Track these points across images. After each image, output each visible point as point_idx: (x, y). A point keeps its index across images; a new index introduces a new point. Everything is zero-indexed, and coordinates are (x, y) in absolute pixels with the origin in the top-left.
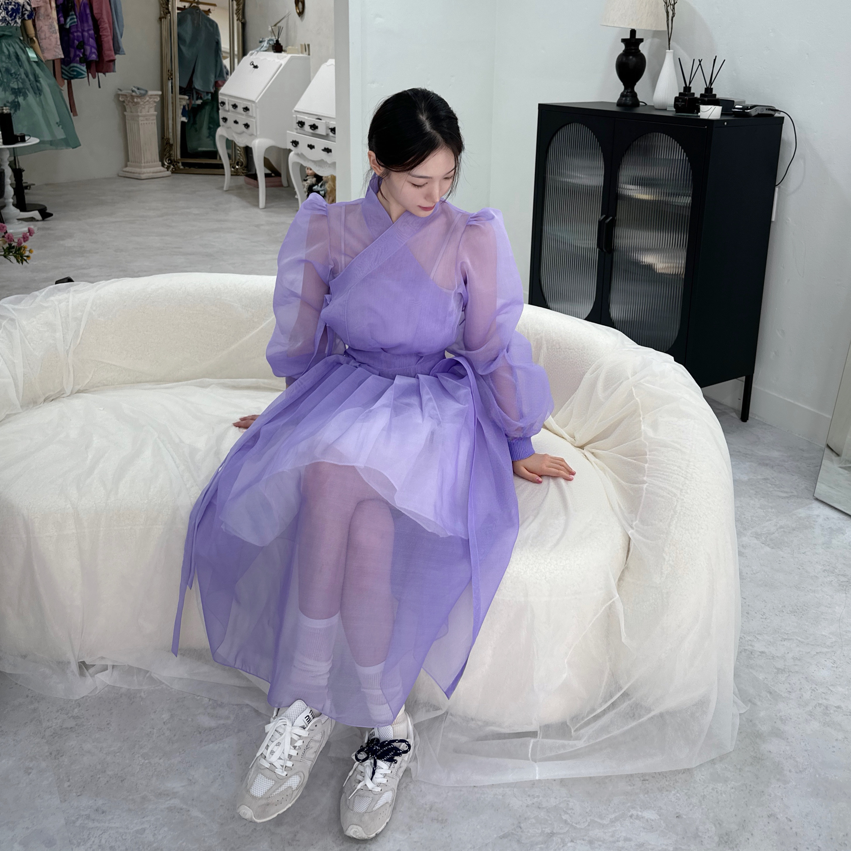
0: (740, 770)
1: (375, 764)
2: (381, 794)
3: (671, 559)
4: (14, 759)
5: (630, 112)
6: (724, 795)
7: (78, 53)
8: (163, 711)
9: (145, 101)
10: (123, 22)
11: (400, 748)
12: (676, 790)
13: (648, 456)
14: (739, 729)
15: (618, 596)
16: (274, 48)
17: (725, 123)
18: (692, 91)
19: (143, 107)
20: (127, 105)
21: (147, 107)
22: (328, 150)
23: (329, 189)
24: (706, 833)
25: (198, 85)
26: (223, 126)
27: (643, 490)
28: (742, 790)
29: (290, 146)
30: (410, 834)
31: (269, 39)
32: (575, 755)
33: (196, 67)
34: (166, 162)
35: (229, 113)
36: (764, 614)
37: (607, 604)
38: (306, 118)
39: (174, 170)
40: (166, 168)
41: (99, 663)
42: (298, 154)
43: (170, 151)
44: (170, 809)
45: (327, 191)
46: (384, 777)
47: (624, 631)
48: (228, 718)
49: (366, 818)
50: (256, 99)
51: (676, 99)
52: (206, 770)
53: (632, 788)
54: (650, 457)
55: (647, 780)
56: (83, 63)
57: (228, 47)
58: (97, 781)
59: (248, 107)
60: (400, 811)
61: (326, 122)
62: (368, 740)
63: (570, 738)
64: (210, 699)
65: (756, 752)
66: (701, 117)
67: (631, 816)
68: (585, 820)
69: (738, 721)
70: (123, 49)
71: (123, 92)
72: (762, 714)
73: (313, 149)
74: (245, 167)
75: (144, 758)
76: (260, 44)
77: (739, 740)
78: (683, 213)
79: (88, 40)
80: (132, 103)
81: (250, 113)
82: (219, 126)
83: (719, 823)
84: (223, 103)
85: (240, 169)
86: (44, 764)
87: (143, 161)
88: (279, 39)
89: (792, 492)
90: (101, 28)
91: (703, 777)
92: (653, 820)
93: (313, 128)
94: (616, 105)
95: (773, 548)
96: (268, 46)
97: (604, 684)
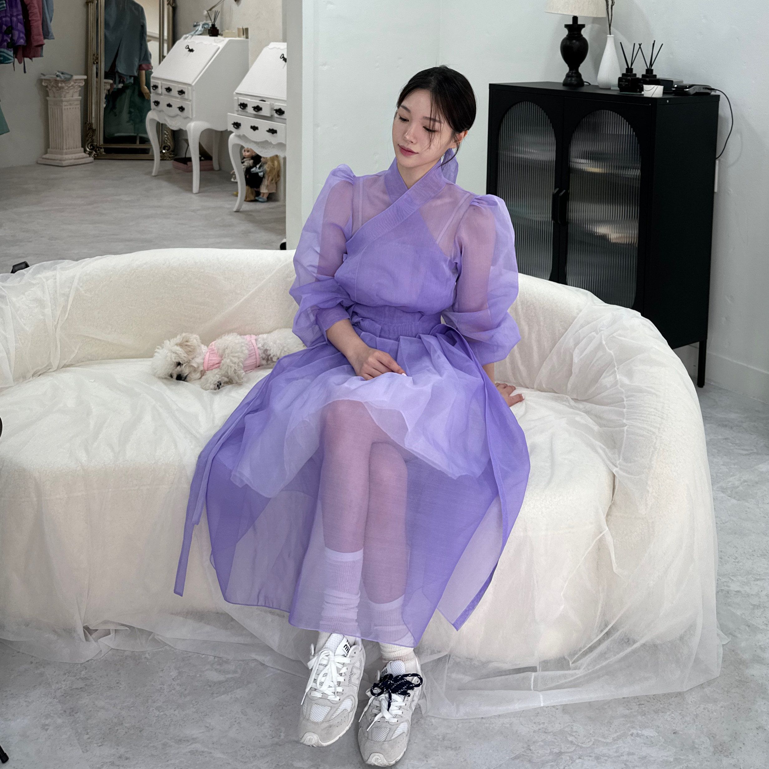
0: (728, 692)
1: (390, 697)
2: (398, 724)
3: (654, 491)
4: (29, 717)
5: (575, 91)
6: (715, 713)
7: (6, 38)
8: (170, 669)
9: (69, 86)
10: (53, 7)
11: (413, 682)
12: (670, 712)
13: (625, 402)
14: (723, 658)
15: (607, 529)
16: (210, 32)
17: (668, 101)
18: (634, 72)
19: (68, 91)
20: (50, 90)
21: (71, 92)
22: (273, 131)
23: (268, 170)
24: (701, 745)
25: (121, 68)
26: (154, 109)
27: (624, 432)
28: (731, 708)
29: (231, 128)
30: (427, 761)
31: (204, 22)
32: (575, 684)
33: (119, 52)
34: (88, 148)
35: (162, 97)
36: (736, 558)
37: (598, 538)
38: (249, 100)
39: (96, 156)
40: (88, 154)
41: (102, 627)
42: (239, 136)
43: (93, 136)
44: (192, 753)
45: (266, 171)
46: (399, 709)
47: (615, 561)
48: (235, 672)
49: (386, 745)
50: (193, 82)
51: (620, 79)
52: (221, 718)
53: (630, 711)
54: (627, 402)
55: (643, 704)
56: (11, 48)
57: (158, 32)
58: (116, 732)
59: (184, 90)
60: (415, 743)
61: (270, 104)
62: (381, 678)
63: (569, 669)
64: (215, 657)
65: (740, 677)
66: (645, 96)
67: (632, 735)
68: (589, 740)
69: (721, 650)
70: (52, 34)
71: (47, 76)
72: (743, 644)
73: (257, 131)
74: (172, 151)
75: (159, 711)
76: (194, 28)
77: (724, 668)
78: (633, 184)
79: (17, 25)
80: (56, 87)
81: (186, 96)
82: (150, 109)
83: (713, 736)
84: (156, 87)
85: (167, 153)
86: (59, 721)
87: (65, 147)
88: (216, 23)
89: (752, 450)
90: (31, 13)
91: (694, 699)
92: (652, 737)
93: (256, 110)
94: (562, 85)
95: (739, 500)
96: (203, 29)
97: (598, 614)
